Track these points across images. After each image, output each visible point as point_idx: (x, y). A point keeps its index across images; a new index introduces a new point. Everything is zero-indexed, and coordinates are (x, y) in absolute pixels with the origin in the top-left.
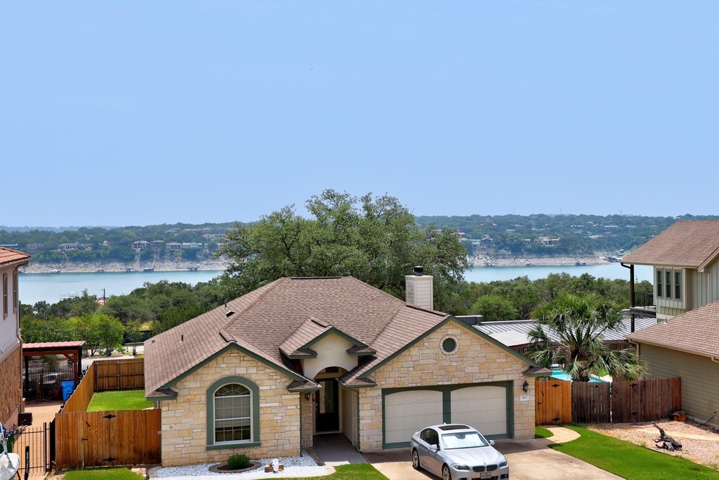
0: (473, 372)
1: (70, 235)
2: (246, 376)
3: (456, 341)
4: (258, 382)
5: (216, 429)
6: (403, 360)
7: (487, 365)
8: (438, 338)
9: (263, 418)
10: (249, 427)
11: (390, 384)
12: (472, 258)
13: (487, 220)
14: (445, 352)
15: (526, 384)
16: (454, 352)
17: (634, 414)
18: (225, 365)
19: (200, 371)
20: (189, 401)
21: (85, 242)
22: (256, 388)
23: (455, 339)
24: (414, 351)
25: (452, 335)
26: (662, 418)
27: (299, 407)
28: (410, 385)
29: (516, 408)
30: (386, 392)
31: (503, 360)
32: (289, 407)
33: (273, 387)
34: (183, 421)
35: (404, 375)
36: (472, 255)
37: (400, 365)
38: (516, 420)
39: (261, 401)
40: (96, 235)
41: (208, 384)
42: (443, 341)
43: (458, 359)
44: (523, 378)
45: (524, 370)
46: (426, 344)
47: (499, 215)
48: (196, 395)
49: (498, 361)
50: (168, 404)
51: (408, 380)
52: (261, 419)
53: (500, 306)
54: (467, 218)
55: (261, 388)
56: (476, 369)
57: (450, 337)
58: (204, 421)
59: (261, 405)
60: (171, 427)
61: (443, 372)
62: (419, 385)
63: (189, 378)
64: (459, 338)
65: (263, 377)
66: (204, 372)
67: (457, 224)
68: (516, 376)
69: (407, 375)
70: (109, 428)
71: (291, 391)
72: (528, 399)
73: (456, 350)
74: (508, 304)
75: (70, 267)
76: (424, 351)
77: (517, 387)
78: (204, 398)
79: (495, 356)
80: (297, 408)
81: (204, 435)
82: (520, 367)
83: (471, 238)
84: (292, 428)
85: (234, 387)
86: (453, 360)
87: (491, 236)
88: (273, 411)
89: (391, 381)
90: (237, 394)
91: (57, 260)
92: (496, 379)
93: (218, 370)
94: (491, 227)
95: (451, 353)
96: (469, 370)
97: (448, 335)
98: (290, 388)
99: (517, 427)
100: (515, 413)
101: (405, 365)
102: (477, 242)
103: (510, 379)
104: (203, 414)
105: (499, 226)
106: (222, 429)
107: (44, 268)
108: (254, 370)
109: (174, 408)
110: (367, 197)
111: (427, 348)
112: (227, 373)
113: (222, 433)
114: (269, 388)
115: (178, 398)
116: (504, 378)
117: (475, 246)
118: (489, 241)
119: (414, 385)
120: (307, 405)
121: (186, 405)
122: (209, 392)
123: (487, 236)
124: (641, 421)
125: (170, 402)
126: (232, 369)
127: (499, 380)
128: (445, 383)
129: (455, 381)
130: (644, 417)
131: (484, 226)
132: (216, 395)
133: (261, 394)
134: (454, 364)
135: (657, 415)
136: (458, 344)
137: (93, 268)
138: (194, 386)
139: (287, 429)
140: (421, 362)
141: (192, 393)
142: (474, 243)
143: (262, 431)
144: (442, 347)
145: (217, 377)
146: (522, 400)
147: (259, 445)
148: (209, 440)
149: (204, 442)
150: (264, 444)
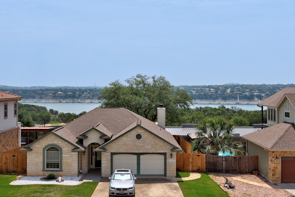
0: (148, 148)
2: (58, 145)
3: (142, 135)
4: (62, 147)
5: (47, 164)
6: (119, 142)
7: (155, 146)
8: (134, 133)
10: (59, 164)
11: (114, 151)
12: (261, 101)
13: (269, 86)
14: (137, 140)
15: (171, 155)
16: (140, 140)
17: (235, 170)
18: (50, 140)
20: (37, 152)
22: (61, 149)
23: (141, 134)
24: (124, 138)
25: (140, 133)
26: (249, 173)
27: (77, 157)
28: (122, 152)
29: (167, 164)
30: (112, 154)
31: (162, 144)
32: (73, 157)
33: (68, 149)
34: (34, 160)
35: (120, 148)
36: (261, 100)
37: (118, 144)
38: (167, 169)
39: (63, 154)
41: (44, 147)
42: (136, 135)
43: (143, 143)
44: (171, 152)
45: (171, 149)
46: (129, 136)
47: (273, 84)
48: (39, 150)
49: (160, 144)
50: (29, 153)
51: (121, 150)
52: (63, 161)
53: (241, 121)
54: (261, 85)
55: (63, 149)
56: (150, 147)
57: (139, 133)
58: (42, 160)
59: (63, 156)
60: (30, 162)
61: (136, 148)
62: (126, 152)
64: (143, 134)
65: (64, 145)
66: (42, 142)
67: (256, 88)
68: (168, 151)
69: (121, 148)
70: (14, 160)
71: (72, 151)
72: (173, 161)
73: (141, 139)
74: (246, 120)
76: (128, 139)
77: (168, 155)
78: (42, 152)
79: (158, 142)
80: (76, 158)
81: (42, 165)
82: (169, 147)
83: (261, 93)
84: (74, 165)
85: (53, 148)
86: (140, 143)
87: (270, 92)
88: (68, 158)
89: (114, 150)
90: (55, 151)
92: (159, 152)
93: (47, 141)
94: (270, 89)
95: (139, 140)
96: (147, 147)
97: (138, 133)
99: (168, 172)
100: (167, 166)
101: (120, 144)
102: (264, 95)
103: (165, 152)
104: (42, 158)
105: (273, 88)
106: (49, 164)
108: (60, 142)
109: (31, 155)
110: (153, 77)
111: (130, 137)
112: (50, 143)
113: (49, 165)
114: (66, 149)
115: (33, 151)
116: (163, 152)
117: (263, 96)
118: (269, 94)
119: (124, 152)
120: (84, 157)
121: (36, 154)
122: (44, 150)
123: (268, 92)
124: (238, 173)
125: (30, 152)
126: (53, 142)
127: (160, 152)
128: (137, 152)
129: (141, 152)
130: (240, 172)
131: (267, 88)
132: (47, 151)
133: (63, 152)
134: (141, 144)
135: (246, 172)
136: (142, 136)
138: (38, 147)
139: (73, 165)
140: (127, 143)
141: (38, 149)
142: (262, 95)
144: (135, 137)
145: (47, 144)
146: (170, 161)
147: (62, 171)
148: (44, 168)
149: (42, 168)
150: (64, 171)
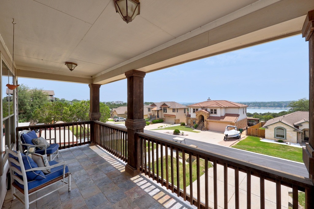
1: (269, 103)
2: (283, 127)
4: (286, 129)
9: (287, 135)
10: (284, 136)
19: (273, 125)
20: (271, 129)
21: (272, 104)
27: (297, 134)
32: (294, 134)
34: (270, 132)
40: (274, 103)
41: (275, 127)
58: (274, 133)
59: (287, 133)
63: (271, 126)
70: (256, 131)
75: (269, 108)
78: (274, 129)
81: (274, 135)
85: (281, 129)
88: (290, 134)
91: (266, 107)
98: (294, 131)
104: (274, 132)
107: (264, 108)
108: (285, 126)
109: (268, 130)
112: (279, 126)
113: (278, 136)
114: (289, 130)
120: (300, 135)
122: (275, 129)
133: (287, 131)
137: (273, 108)
139: (293, 138)
143: (287, 137)
145: (277, 126)
147: (286, 139)
148: (275, 136)
149: (274, 136)
150: (287, 139)
